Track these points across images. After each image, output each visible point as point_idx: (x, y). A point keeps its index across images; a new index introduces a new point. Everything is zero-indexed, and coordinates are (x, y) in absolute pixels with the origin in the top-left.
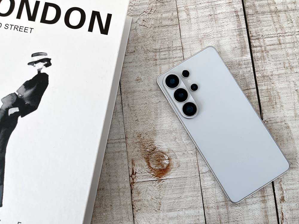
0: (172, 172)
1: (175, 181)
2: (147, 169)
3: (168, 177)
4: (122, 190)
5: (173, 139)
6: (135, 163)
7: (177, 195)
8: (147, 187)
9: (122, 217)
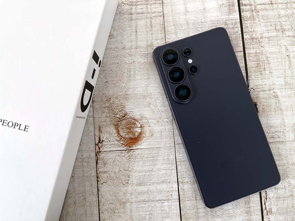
0: (143, 141)
1: (147, 151)
2: (116, 138)
3: (139, 147)
4: (86, 160)
5: (148, 105)
6: (102, 131)
7: (148, 167)
8: (115, 157)
9: (85, 190)
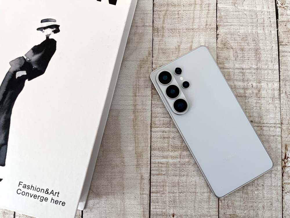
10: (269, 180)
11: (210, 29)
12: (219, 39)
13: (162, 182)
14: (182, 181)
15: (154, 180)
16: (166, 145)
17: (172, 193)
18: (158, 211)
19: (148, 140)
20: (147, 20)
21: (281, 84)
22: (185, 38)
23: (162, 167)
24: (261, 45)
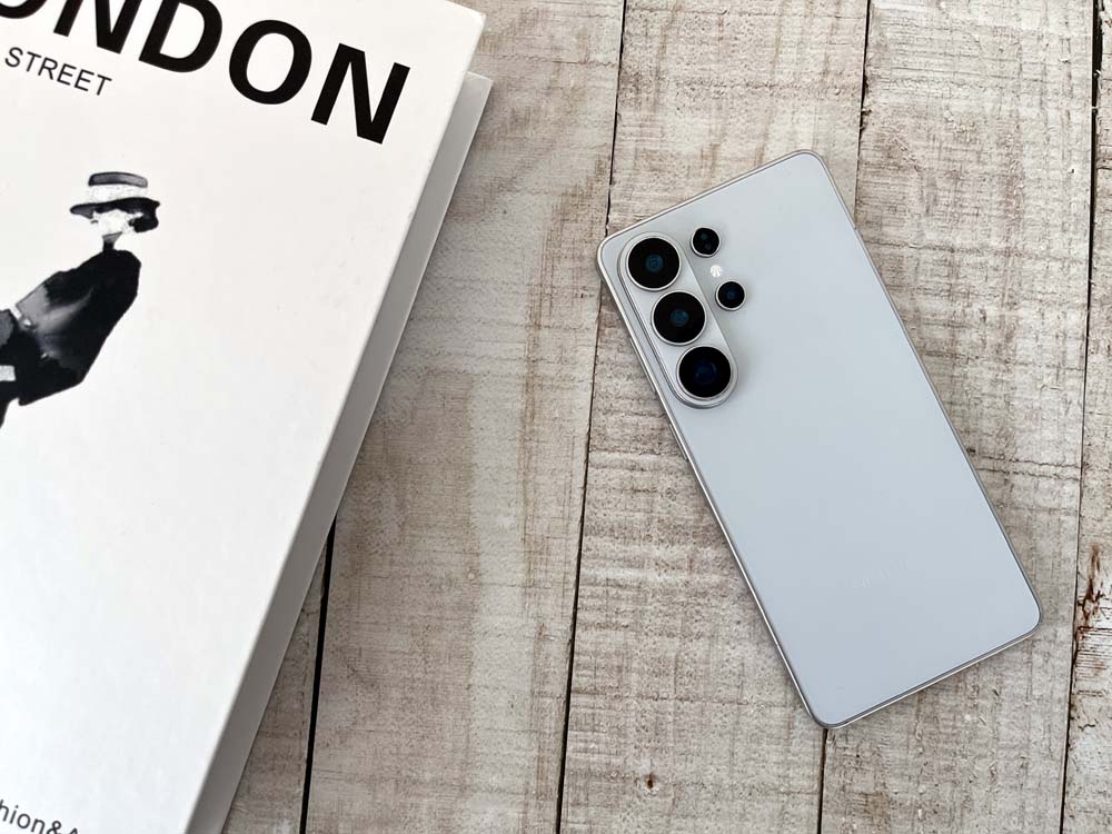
10: (1020, 674)
11: (837, 91)
12: (870, 130)
13: (617, 654)
14: (691, 655)
15: (587, 647)
16: (639, 516)
17: (653, 698)
18: (593, 763)
19: (573, 496)
20: (599, 40)
21: (1092, 315)
22: (740, 117)
23: (619, 598)
24: (1027, 162)
